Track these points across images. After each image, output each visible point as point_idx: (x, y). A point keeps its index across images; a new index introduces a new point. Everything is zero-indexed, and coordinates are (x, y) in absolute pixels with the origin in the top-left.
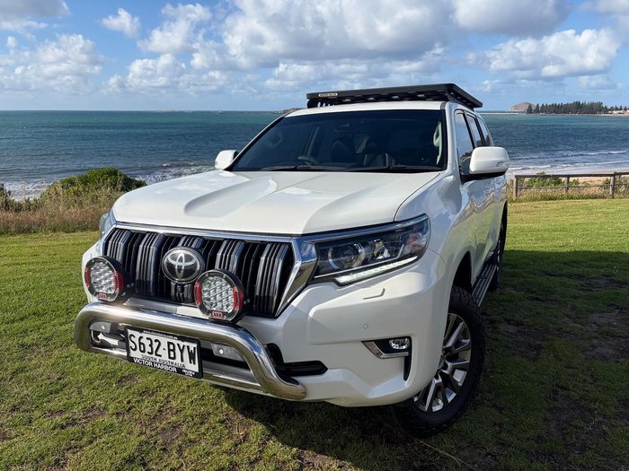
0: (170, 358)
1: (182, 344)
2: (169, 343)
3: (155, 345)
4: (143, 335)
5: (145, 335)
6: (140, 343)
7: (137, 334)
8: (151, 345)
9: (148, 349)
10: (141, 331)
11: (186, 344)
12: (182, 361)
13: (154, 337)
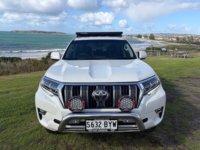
0: (105, 127)
1: (110, 121)
2: (105, 122)
3: (99, 124)
4: (93, 121)
5: (94, 121)
6: (92, 124)
7: (91, 121)
8: (97, 124)
9: (95, 125)
10: (92, 120)
11: (112, 121)
12: (110, 127)
13: (98, 121)
